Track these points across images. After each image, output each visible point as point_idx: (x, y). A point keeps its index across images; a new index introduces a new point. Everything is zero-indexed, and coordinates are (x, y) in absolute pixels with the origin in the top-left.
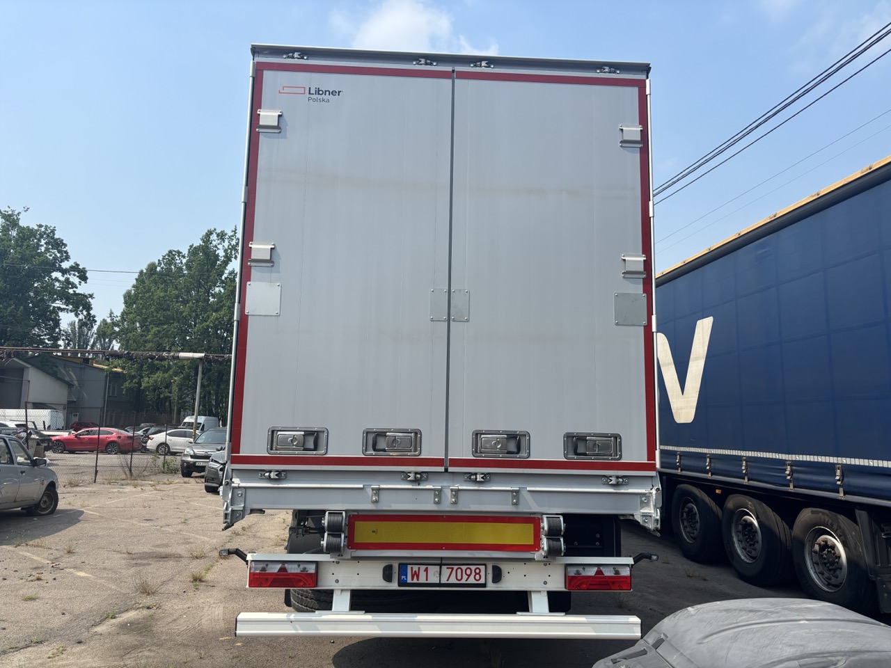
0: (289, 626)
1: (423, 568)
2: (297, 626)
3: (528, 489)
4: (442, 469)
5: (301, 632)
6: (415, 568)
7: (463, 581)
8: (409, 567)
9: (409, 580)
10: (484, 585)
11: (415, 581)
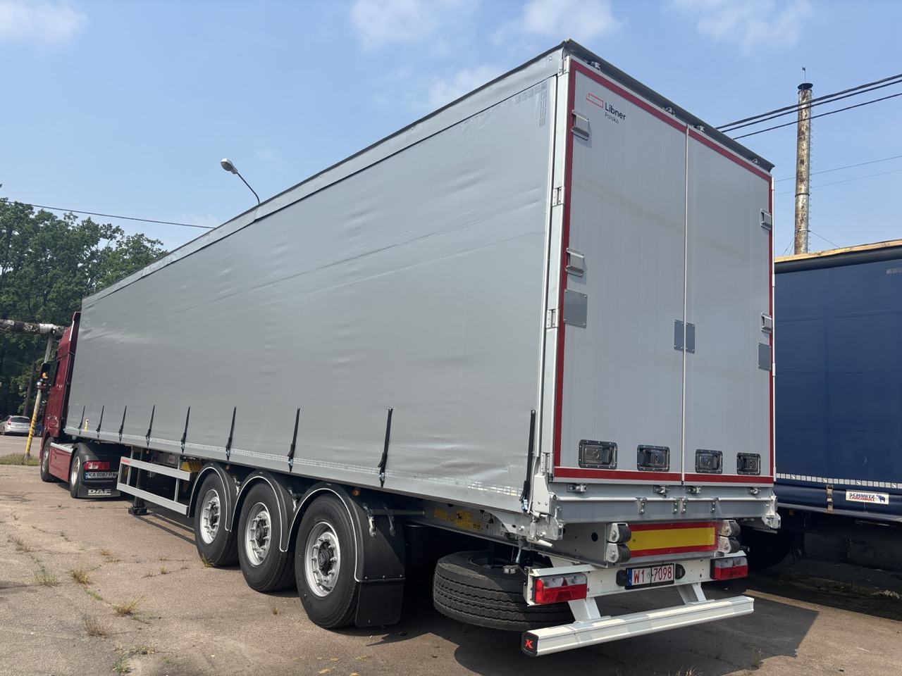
0: (573, 638)
1: (641, 570)
2: (579, 638)
3: (720, 499)
4: (679, 483)
5: (581, 642)
6: (637, 570)
7: (662, 580)
8: (633, 570)
9: (633, 584)
10: (672, 582)
11: (637, 583)
